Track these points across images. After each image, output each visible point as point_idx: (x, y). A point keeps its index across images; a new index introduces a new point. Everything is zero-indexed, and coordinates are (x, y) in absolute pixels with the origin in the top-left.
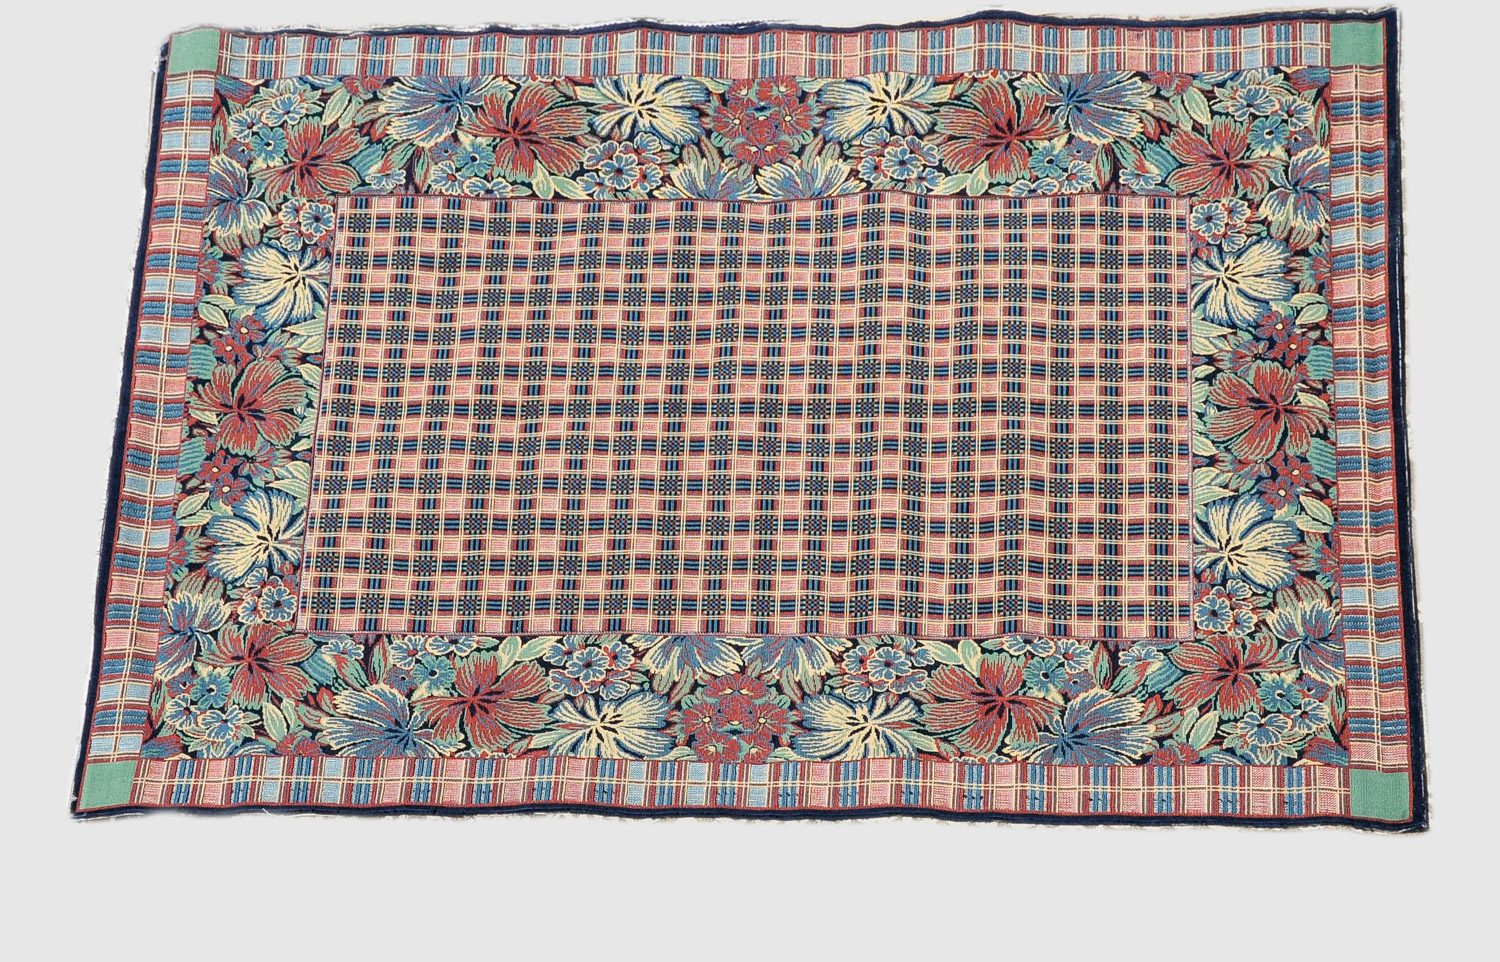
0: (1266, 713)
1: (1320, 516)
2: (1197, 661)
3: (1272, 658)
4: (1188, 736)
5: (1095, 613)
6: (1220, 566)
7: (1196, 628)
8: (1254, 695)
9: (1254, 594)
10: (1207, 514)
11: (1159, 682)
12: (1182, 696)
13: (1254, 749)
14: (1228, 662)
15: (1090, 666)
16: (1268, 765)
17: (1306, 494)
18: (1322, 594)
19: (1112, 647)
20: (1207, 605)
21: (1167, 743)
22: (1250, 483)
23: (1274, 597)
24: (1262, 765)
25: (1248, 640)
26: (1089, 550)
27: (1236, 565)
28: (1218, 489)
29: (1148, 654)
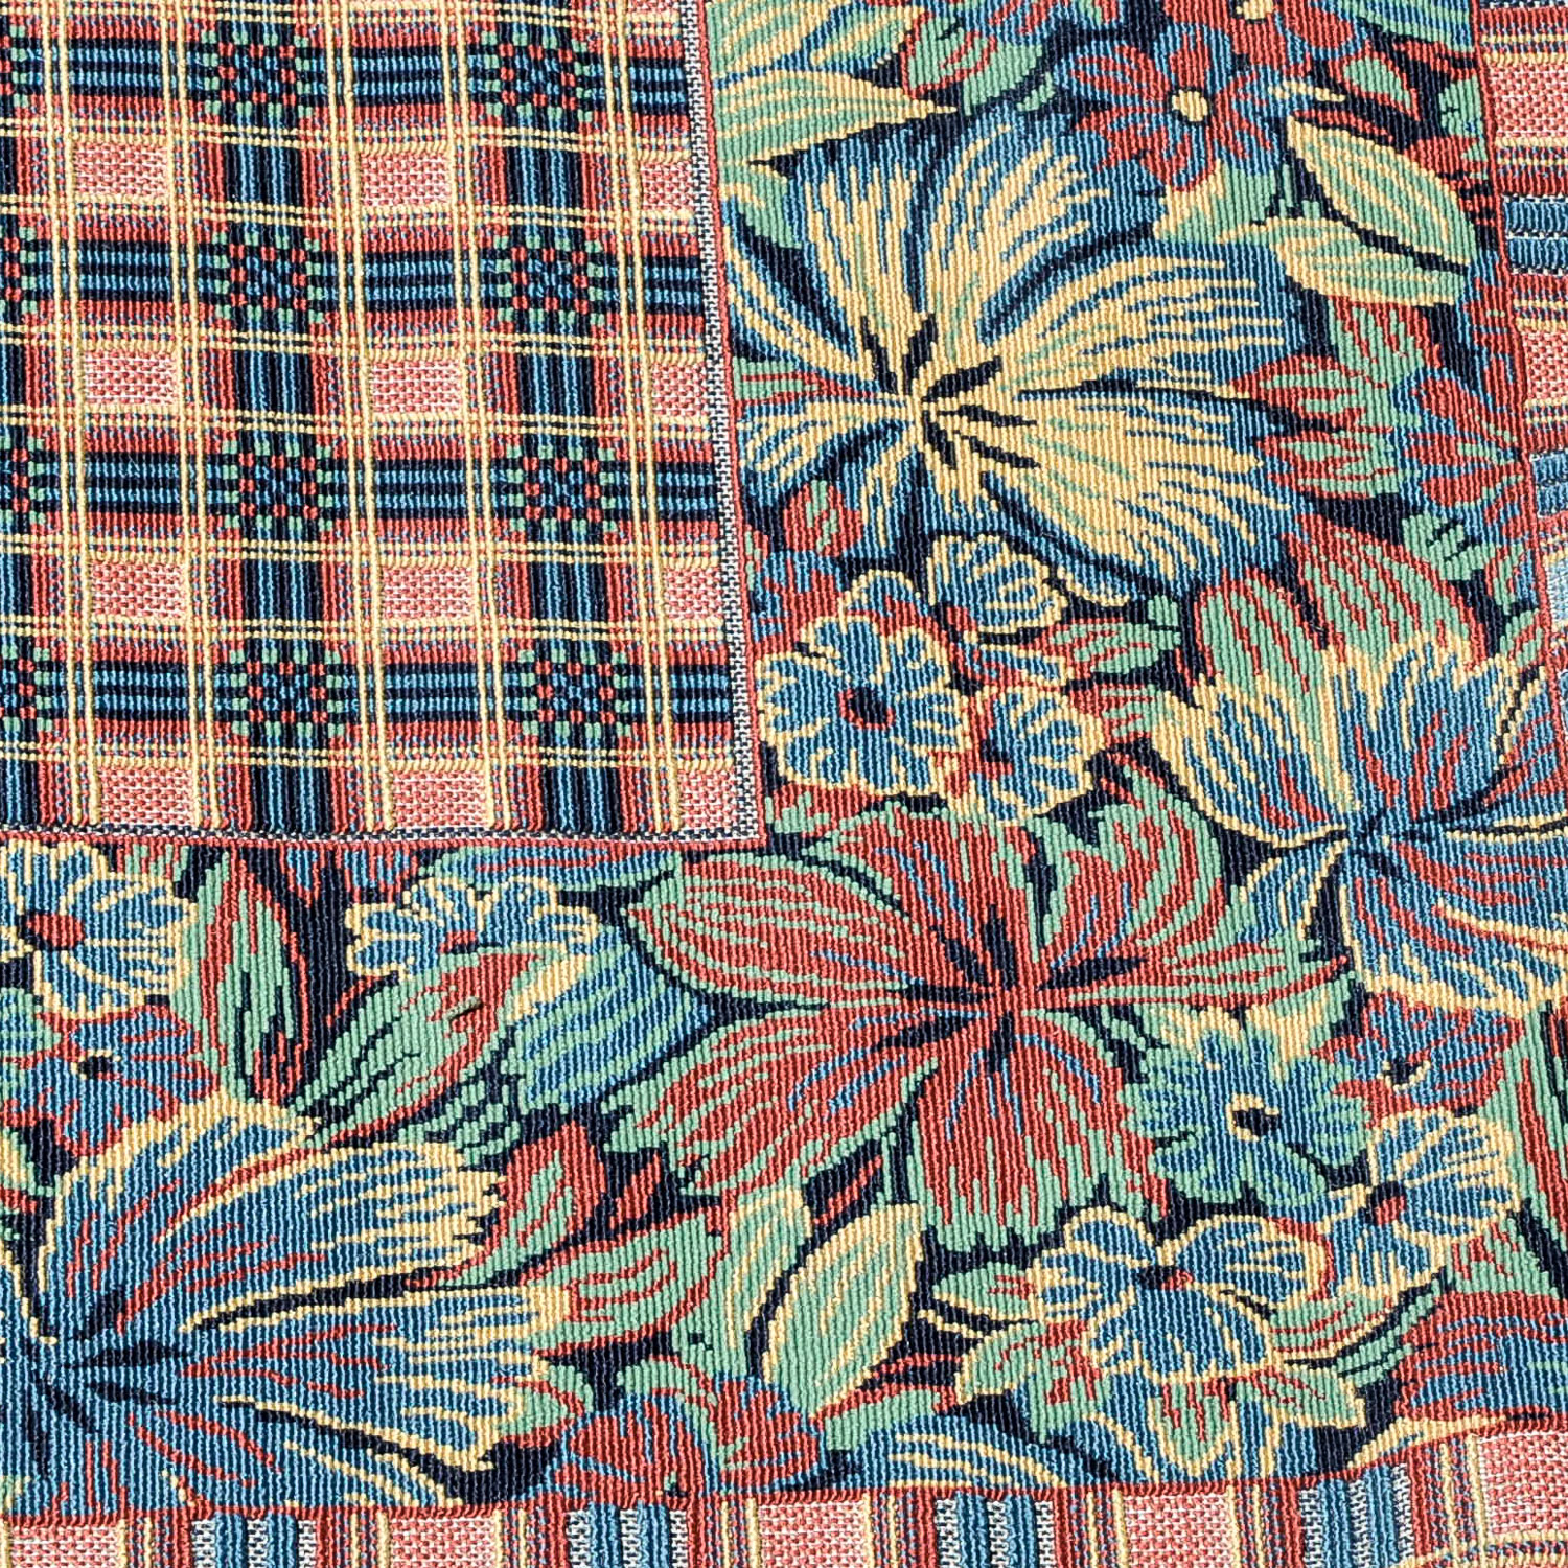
0: (1181, 1213)
1: (1395, 222)
2: (780, 949)
3: (1200, 930)
4: (756, 1341)
5: (201, 703)
6: (885, 470)
7: (772, 782)
8: (1109, 1118)
9: (1078, 610)
10: (795, 215)
11: (581, 1058)
12: (709, 1130)
13: (1128, 1400)
14: (959, 954)
15: (180, 980)
16: (1213, 1481)
17: (1316, 116)
18: (1438, 606)
19: (305, 884)
20: (827, 663)
21: (637, 1380)
22: (1015, 60)
23: (1188, 626)
24: (1177, 1483)
25: (1059, 842)
26: (153, 383)
27: (971, 464)
28: (843, 84)
29: (511, 917)
